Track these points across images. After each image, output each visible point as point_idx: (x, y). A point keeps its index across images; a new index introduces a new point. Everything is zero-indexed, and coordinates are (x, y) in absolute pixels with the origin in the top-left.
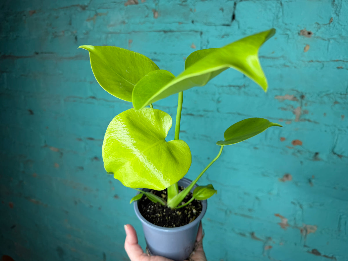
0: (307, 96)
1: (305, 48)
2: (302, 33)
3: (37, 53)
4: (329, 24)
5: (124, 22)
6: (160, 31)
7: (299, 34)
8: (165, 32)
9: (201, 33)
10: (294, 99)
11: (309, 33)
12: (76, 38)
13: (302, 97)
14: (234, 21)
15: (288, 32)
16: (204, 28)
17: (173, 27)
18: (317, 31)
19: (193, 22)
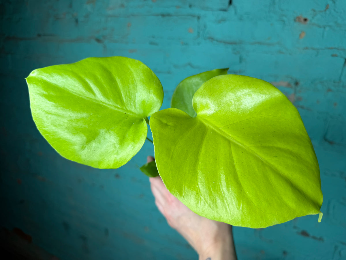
0: (301, 83)
1: (300, 35)
2: (297, 19)
3: (39, 35)
4: (325, 11)
5: (122, 6)
6: (157, 15)
7: (295, 20)
8: (163, 15)
9: (199, 18)
10: (289, 85)
11: (306, 20)
12: (77, 21)
13: (297, 84)
14: (231, 7)
15: (285, 19)
16: (202, 13)
17: (171, 11)
18: (313, 18)
19: (190, 6)
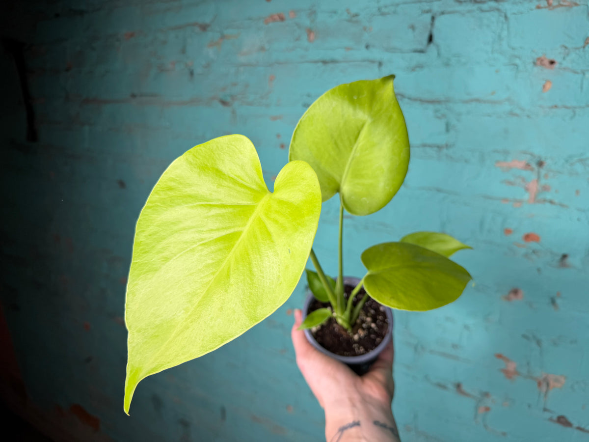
0: (548, 163)
1: (544, 86)
2: (539, 62)
3: (134, 96)
4: (584, 47)
5: (262, 49)
6: (316, 62)
7: (535, 64)
8: (325, 62)
9: (380, 64)
10: (528, 166)
11: (552, 63)
12: (192, 73)
13: (540, 164)
14: (432, 45)
15: (517, 61)
16: (385, 56)
17: (338, 54)
18: (564, 58)
19: (367, 47)
